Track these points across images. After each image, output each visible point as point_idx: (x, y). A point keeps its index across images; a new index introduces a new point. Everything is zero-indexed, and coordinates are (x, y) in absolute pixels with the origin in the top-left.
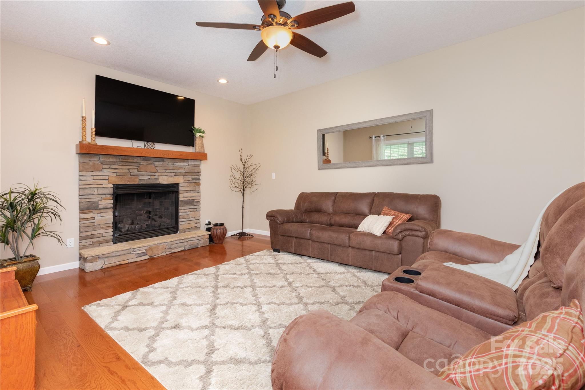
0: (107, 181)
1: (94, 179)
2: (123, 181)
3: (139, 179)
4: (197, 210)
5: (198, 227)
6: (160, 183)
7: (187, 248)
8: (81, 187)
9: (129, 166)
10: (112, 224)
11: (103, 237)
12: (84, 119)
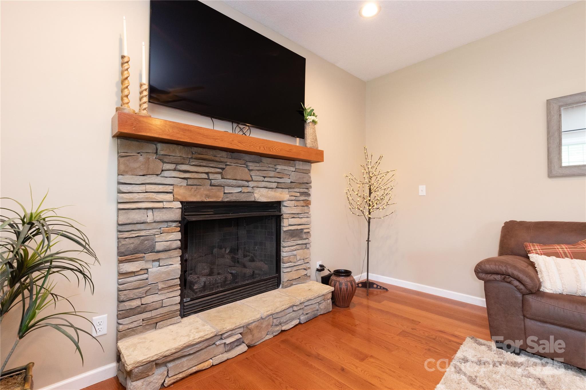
0: (171, 196)
1: (147, 191)
2: (199, 196)
3: (225, 193)
4: (306, 246)
5: (308, 275)
6: (257, 200)
7: (303, 319)
8: (122, 206)
9: (207, 168)
10: (179, 280)
11: (162, 307)
12: (124, 61)
